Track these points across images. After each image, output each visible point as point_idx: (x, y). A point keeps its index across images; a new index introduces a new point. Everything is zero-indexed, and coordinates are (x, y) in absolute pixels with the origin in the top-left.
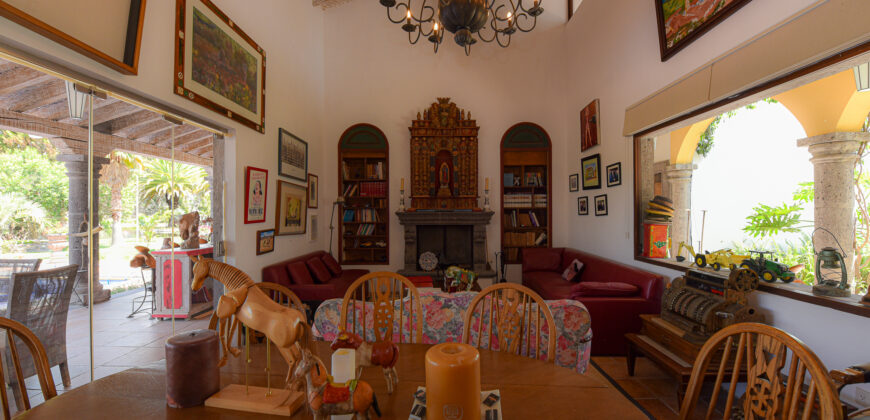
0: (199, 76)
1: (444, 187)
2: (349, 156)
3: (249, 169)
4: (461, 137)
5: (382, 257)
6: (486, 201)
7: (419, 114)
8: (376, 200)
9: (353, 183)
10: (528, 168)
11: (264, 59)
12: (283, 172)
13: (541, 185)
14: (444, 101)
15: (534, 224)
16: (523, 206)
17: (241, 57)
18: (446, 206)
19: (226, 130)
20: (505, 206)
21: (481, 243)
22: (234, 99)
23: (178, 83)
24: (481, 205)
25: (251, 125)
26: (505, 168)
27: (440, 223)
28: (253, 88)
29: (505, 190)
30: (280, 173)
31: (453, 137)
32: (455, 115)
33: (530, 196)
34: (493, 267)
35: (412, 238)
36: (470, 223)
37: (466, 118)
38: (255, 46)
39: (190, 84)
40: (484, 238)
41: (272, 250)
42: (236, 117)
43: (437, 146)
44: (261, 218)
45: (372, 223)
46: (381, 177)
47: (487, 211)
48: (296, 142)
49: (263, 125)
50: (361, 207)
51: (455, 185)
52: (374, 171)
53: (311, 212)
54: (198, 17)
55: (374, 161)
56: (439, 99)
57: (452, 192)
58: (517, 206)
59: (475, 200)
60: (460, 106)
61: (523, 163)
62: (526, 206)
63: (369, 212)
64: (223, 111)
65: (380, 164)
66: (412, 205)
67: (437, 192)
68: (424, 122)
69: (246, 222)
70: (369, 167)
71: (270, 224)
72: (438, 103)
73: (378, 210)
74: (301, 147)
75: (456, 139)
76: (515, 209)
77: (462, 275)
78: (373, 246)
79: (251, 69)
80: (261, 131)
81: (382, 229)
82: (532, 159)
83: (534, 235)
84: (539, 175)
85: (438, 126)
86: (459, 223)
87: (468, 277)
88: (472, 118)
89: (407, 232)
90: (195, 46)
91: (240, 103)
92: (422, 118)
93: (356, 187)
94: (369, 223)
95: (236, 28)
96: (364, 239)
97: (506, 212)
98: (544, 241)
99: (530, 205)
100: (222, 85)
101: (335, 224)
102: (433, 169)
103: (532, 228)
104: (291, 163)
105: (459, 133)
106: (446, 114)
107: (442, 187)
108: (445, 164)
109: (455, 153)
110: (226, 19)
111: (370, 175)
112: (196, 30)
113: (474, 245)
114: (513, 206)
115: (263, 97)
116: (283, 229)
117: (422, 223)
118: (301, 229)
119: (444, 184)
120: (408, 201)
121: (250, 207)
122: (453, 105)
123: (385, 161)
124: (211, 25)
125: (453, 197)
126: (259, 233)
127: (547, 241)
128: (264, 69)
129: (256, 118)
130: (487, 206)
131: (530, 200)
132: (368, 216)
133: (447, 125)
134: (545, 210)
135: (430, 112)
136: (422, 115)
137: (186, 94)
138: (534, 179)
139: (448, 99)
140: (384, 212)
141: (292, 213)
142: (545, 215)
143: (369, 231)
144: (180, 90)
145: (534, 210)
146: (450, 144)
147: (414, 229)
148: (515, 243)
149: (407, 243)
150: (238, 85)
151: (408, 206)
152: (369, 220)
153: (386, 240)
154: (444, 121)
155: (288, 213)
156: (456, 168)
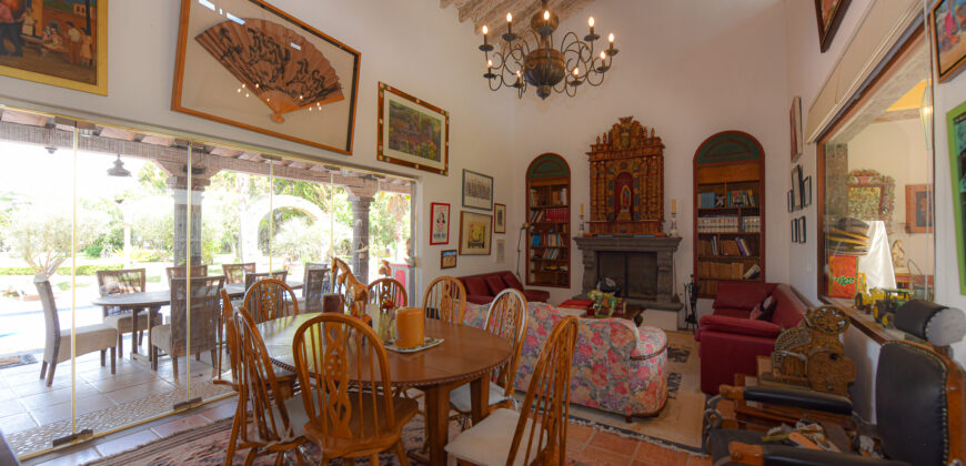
0: (394, 145)
1: (625, 212)
2: (537, 184)
3: (433, 204)
4: (641, 157)
5: (564, 281)
6: (673, 226)
7: (598, 138)
8: (561, 225)
9: (540, 210)
10: (735, 185)
11: (447, 118)
12: (466, 204)
13: (753, 205)
14: (626, 120)
15: (742, 253)
16: (726, 230)
17: (427, 123)
18: (625, 232)
19: (417, 177)
20: (701, 231)
21: (667, 272)
22: (421, 155)
23: (380, 153)
24: (667, 229)
25: (437, 171)
26: (700, 187)
27: (618, 248)
28: (438, 143)
29: (700, 213)
30: (463, 205)
31: (633, 158)
32: (638, 134)
33: (736, 219)
34: (682, 300)
35: (590, 263)
36: (652, 249)
37: (649, 136)
38: (438, 110)
39: (388, 152)
40: (671, 267)
41: (455, 266)
42: (422, 168)
43: (616, 169)
44: (445, 240)
45: (556, 248)
46: (565, 203)
47: (674, 236)
48: (480, 178)
49: (446, 169)
50: (546, 232)
51: (636, 209)
52: (559, 198)
53: (496, 237)
54: (393, 105)
55: (558, 188)
56: (621, 119)
57: (632, 215)
58: (718, 230)
59: (659, 224)
60: (643, 124)
61: (725, 179)
62: (731, 230)
63: (554, 237)
64: (412, 165)
65: (564, 190)
66: (591, 231)
67: (616, 217)
68: (602, 146)
69: (431, 244)
70: (555, 194)
71: (453, 244)
72: (619, 123)
73: (562, 236)
74: (486, 182)
75: (637, 160)
76: (716, 235)
77: (603, 299)
78: (559, 269)
79: (436, 129)
80: (444, 174)
81: (565, 253)
82: (739, 173)
83: (741, 266)
84: (750, 193)
85: (620, 148)
86: (639, 249)
87: (609, 301)
88: (656, 135)
89: (585, 257)
90: (390, 126)
91: (427, 156)
92: (602, 142)
93: (542, 213)
94: (554, 248)
95: (423, 103)
96: (550, 262)
97: (701, 238)
98: (755, 276)
99: (736, 230)
100: (411, 147)
101: (523, 247)
102: (611, 193)
103: (740, 258)
104: (474, 195)
105: (640, 152)
106: (627, 134)
107: (622, 211)
108: (626, 186)
109: (635, 175)
110: (413, 99)
111: (556, 202)
112: (392, 115)
113: (659, 274)
114: (713, 231)
115: (447, 148)
116: (465, 249)
117: (600, 248)
118: (486, 250)
119: (625, 208)
120: (587, 227)
121: (435, 232)
122: (637, 123)
123: (568, 186)
124: (403, 108)
125: (633, 222)
126: (443, 252)
127: (760, 275)
128: (447, 126)
129: (441, 166)
130: (673, 232)
131: (736, 224)
132: (554, 240)
133: (629, 145)
134: (757, 235)
135: (610, 133)
136: (601, 138)
137: (385, 158)
138: (745, 198)
139: (631, 118)
140: (566, 237)
141: (476, 237)
142: (757, 242)
143: (554, 255)
144: (381, 157)
145: (741, 235)
146: (630, 167)
147: (592, 254)
148: (715, 275)
149: (586, 268)
150: (424, 144)
151: (587, 230)
152: (554, 244)
153: (568, 263)
154: (625, 142)
155: (470, 237)
156: (636, 191)
